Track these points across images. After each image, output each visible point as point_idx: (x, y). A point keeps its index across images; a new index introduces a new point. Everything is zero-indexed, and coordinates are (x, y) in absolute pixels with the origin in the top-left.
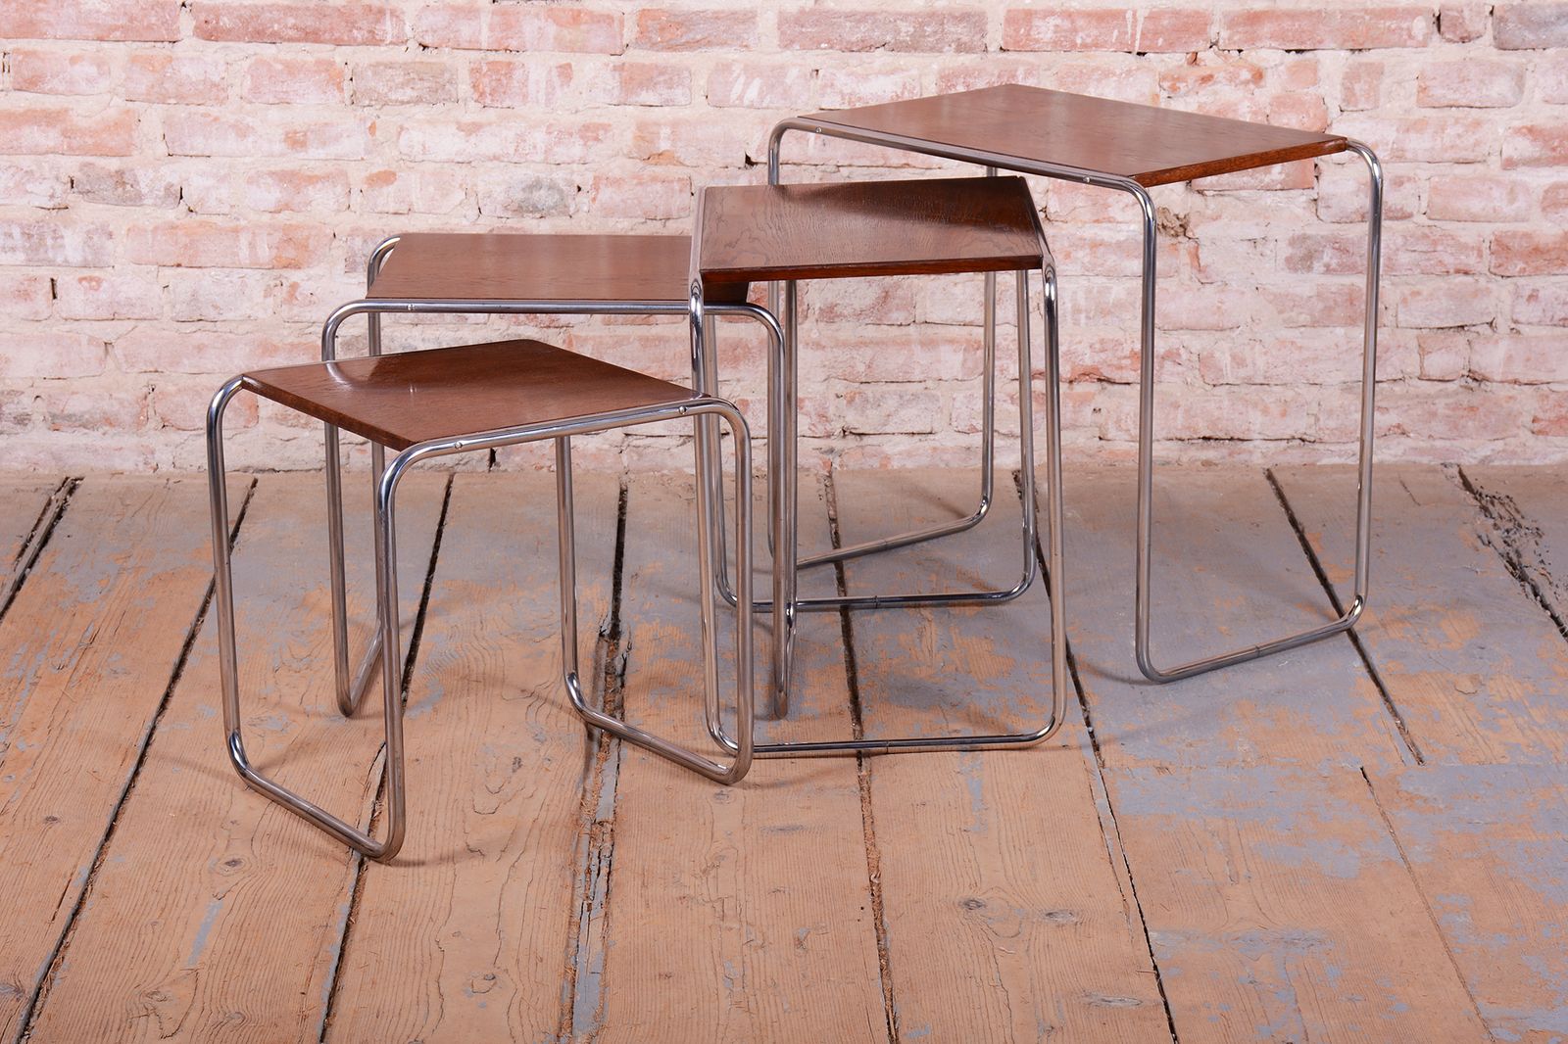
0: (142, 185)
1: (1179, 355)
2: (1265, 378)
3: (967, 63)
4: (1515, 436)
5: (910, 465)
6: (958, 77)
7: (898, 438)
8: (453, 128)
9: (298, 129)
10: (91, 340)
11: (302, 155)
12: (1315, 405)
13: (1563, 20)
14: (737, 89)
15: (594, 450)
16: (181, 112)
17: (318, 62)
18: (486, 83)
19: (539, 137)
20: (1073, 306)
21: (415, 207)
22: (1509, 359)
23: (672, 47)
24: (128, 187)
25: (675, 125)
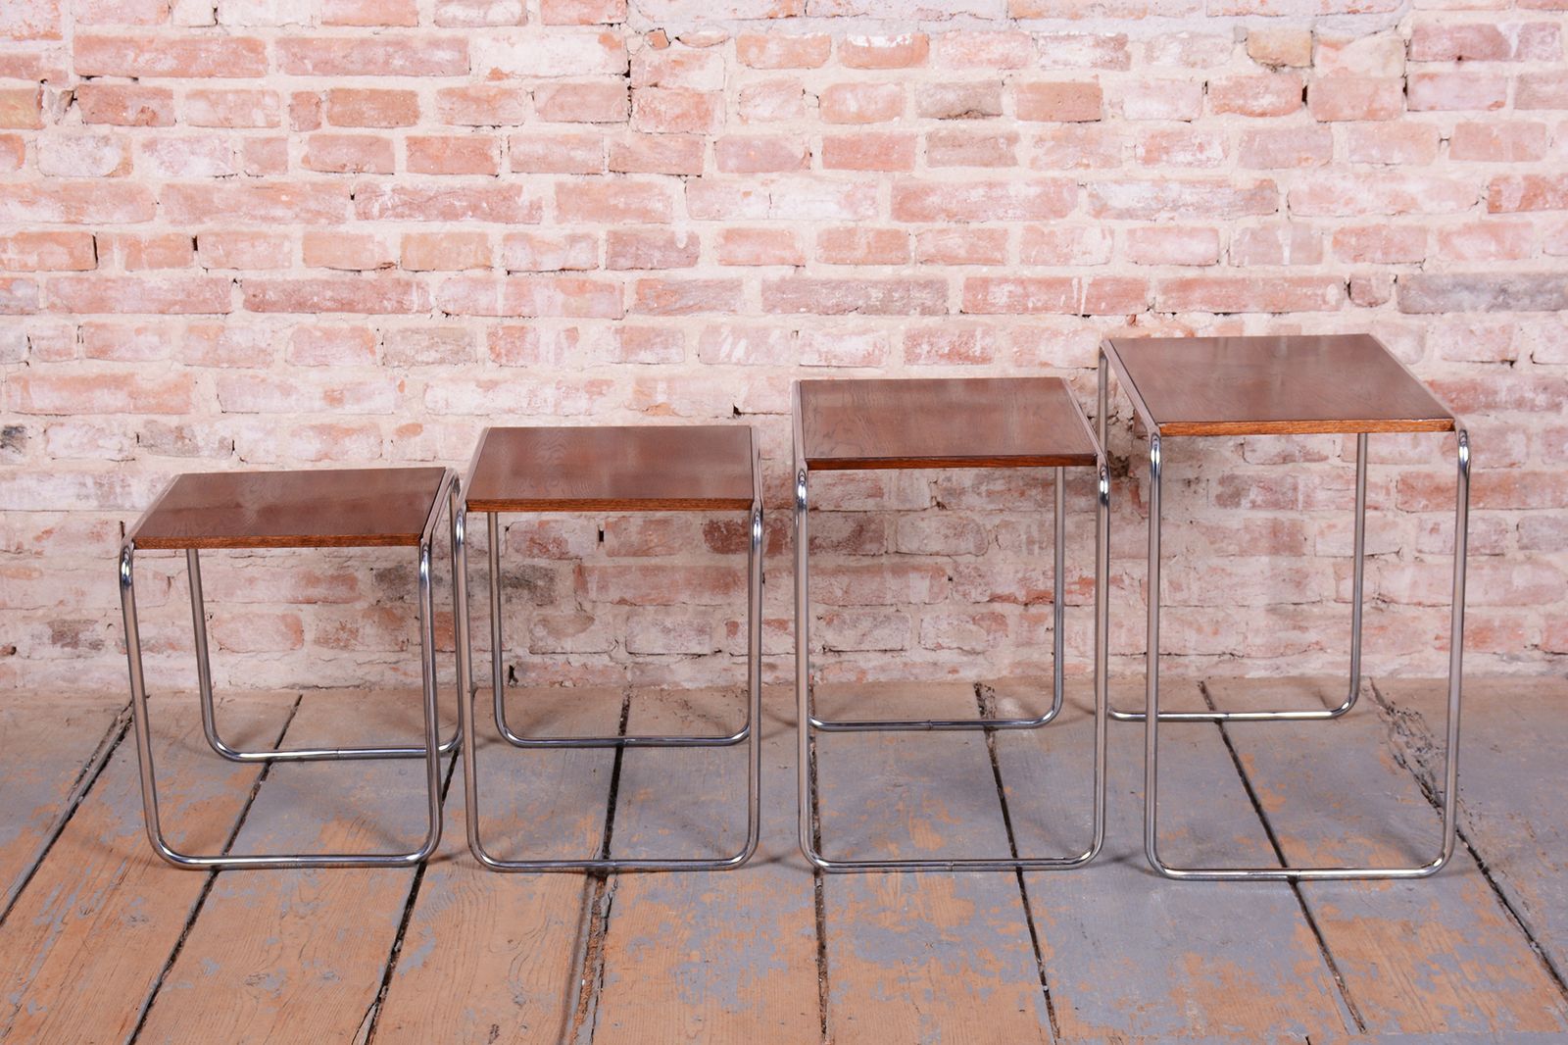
0: (199, 438)
1: (1122, 581)
2: (1199, 601)
3: (931, 324)
4: (1420, 652)
5: (883, 678)
6: (923, 337)
7: (871, 655)
8: (472, 385)
9: (336, 388)
10: (156, 575)
11: (339, 411)
12: (1243, 624)
13: (1458, 289)
14: (726, 348)
15: (601, 667)
16: (233, 374)
17: (354, 329)
18: (502, 346)
19: (549, 393)
20: (1028, 538)
21: (440, 455)
22: (1415, 584)
23: (667, 312)
24: (187, 441)
25: (670, 380)
